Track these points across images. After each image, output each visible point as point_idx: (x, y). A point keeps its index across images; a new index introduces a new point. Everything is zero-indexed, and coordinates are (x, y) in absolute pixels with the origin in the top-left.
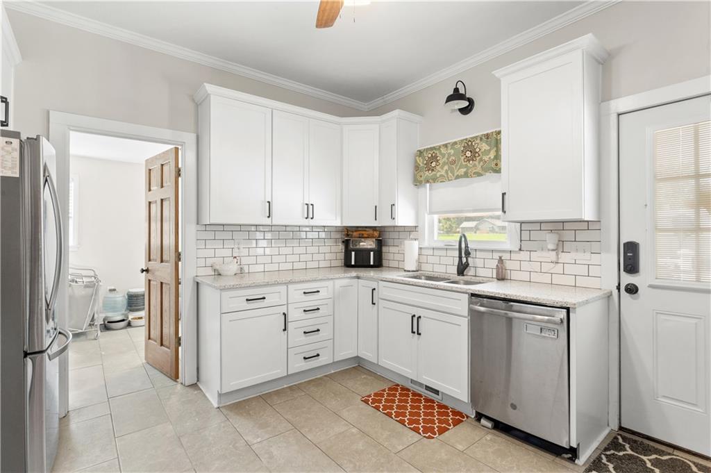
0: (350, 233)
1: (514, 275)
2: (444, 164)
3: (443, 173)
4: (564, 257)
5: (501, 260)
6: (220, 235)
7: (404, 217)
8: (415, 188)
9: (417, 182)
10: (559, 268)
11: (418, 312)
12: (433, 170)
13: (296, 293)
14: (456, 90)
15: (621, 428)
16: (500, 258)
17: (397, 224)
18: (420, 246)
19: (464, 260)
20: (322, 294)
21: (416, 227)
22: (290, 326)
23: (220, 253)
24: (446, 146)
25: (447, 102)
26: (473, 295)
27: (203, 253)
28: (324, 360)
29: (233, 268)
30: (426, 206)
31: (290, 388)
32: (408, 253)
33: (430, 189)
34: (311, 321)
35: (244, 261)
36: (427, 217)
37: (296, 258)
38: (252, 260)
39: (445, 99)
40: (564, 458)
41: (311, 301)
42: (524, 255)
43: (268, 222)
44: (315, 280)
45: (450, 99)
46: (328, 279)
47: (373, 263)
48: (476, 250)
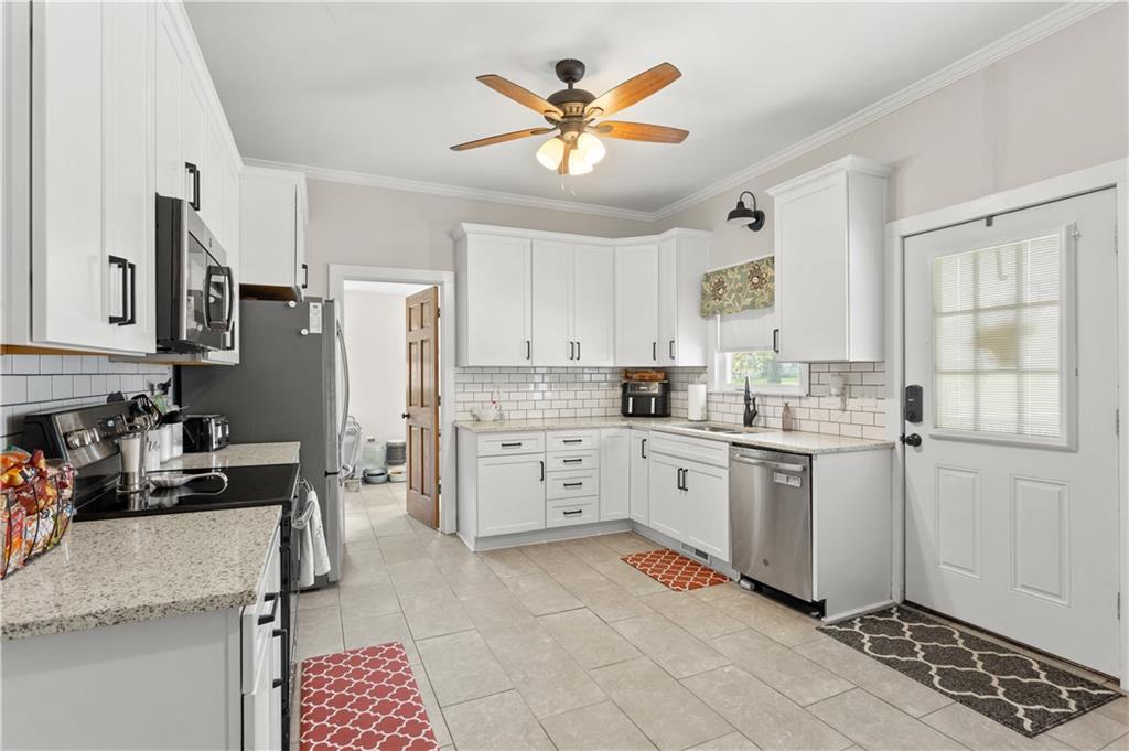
0: (629, 375)
1: (804, 426)
2: (732, 291)
3: (730, 302)
4: (852, 404)
5: (787, 407)
6: (478, 378)
7: (687, 356)
8: (703, 321)
9: (706, 314)
10: (846, 417)
11: (687, 465)
12: (720, 299)
13: (555, 441)
14: (741, 204)
15: (906, 602)
16: (786, 404)
17: (676, 365)
18: (709, 391)
19: (751, 408)
20: (586, 444)
21: (705, 367)
22: (549, 476)
23: (480, 397)
24: (732, 269)
25: (729, 219)
26: (734, 444)
27: (460, 397)
28: (586, 518)
29: (492, 413)
30: (716, 342)
31: (550, 544)
32: (693, 400)
33: (721, 321)
34: (572, 473)
35: (505, 406)
36: (717, 356)
37: (563, 404)
38: (513, 406)
39: (727, 215)
40: (812, 617)
41: (573, 451)
42: (813, 402)
43: (527, 363)
44: (577, 428)
45: (733, 215)
46: (592, 428)
47: (653, 412)
48: (766, 396)
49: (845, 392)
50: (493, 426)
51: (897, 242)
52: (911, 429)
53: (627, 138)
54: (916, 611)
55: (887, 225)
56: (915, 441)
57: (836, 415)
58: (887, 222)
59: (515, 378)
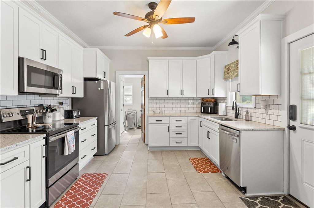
0: (203, 100)
1: (254, 119)
2: (232, 71)
3: (232, 75)
4: (270, 112)
5: (247, 112)
8: (225, 82)
9: (226, 79)
10: (267, 117)
11: (210, 130)
12: (229, 74)
13: (173, 120)
14: (233, 40)
15: (290, 195)
16: (247, 111)
17: (214, 97)
18: (227, 106)
19: (237, 112)
20: (183, 121)
21: (226, 97)
22: (171, 131)
23: (156, 106)
24: (232, 63)
25: (229, 45)
26: (221, 125)
27: (150, 106)
29: (158, 111)
30: (229, 88)
33: (231, 82)
34: (179, 130)
35: (163, 109)
36: (229, 94)
37: (182, 109)
38: (166, 109)
39: (228, 44)
41: (179, 123)
42: (257, 110)
44: (180, 116)
45: (230, 44)
46: (185, 116)
47: (209, 112)
48: (243, 108)
49: (267, 107)
50: (159, 115)
51: (286, 46)
52: (292, 123)
53: (174, 24)
54: (292, 200)
55: (282, 39)
56: (294, 128)
57: (264, 116)
58: (282, 38)
59: (166, 101)
